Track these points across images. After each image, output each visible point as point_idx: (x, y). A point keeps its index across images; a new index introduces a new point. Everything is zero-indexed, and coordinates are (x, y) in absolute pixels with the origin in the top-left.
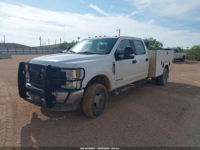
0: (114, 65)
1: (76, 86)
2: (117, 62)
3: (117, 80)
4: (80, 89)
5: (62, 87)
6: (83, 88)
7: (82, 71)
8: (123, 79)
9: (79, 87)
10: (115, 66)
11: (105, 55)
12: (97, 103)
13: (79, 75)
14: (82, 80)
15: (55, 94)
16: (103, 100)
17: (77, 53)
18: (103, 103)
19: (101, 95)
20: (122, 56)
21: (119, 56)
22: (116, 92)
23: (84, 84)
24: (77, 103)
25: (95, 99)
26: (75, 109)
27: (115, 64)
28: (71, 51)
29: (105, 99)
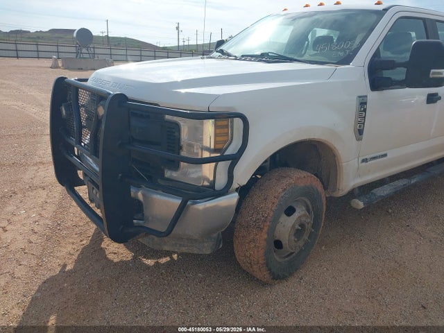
0: (363, 103)
1: (211, 179)
2: (373, 96)
3: (365, 161)
4: (225, 192)
5: (168, 174)
6: (235, 185)
7: (238, 123)
8: (385, 155)
9: (221, 182)
10: (365, 110)
11: (333, 67)
12: (285, 242)
13: (225, 138)
14: (235, 159)
15: (140, 195)
16: (309, 227)
17: (236, 58)
18: (306, 237)
19: (300, 212)
20: (399, 74)
21: (386, 74)
22: (357, 200)
23: (243, 174)
24: (215, 235)
25: (279, 227)
26: (208, 252)
27: (366, 103)
28: (222, 51)
29: (315, 225)
